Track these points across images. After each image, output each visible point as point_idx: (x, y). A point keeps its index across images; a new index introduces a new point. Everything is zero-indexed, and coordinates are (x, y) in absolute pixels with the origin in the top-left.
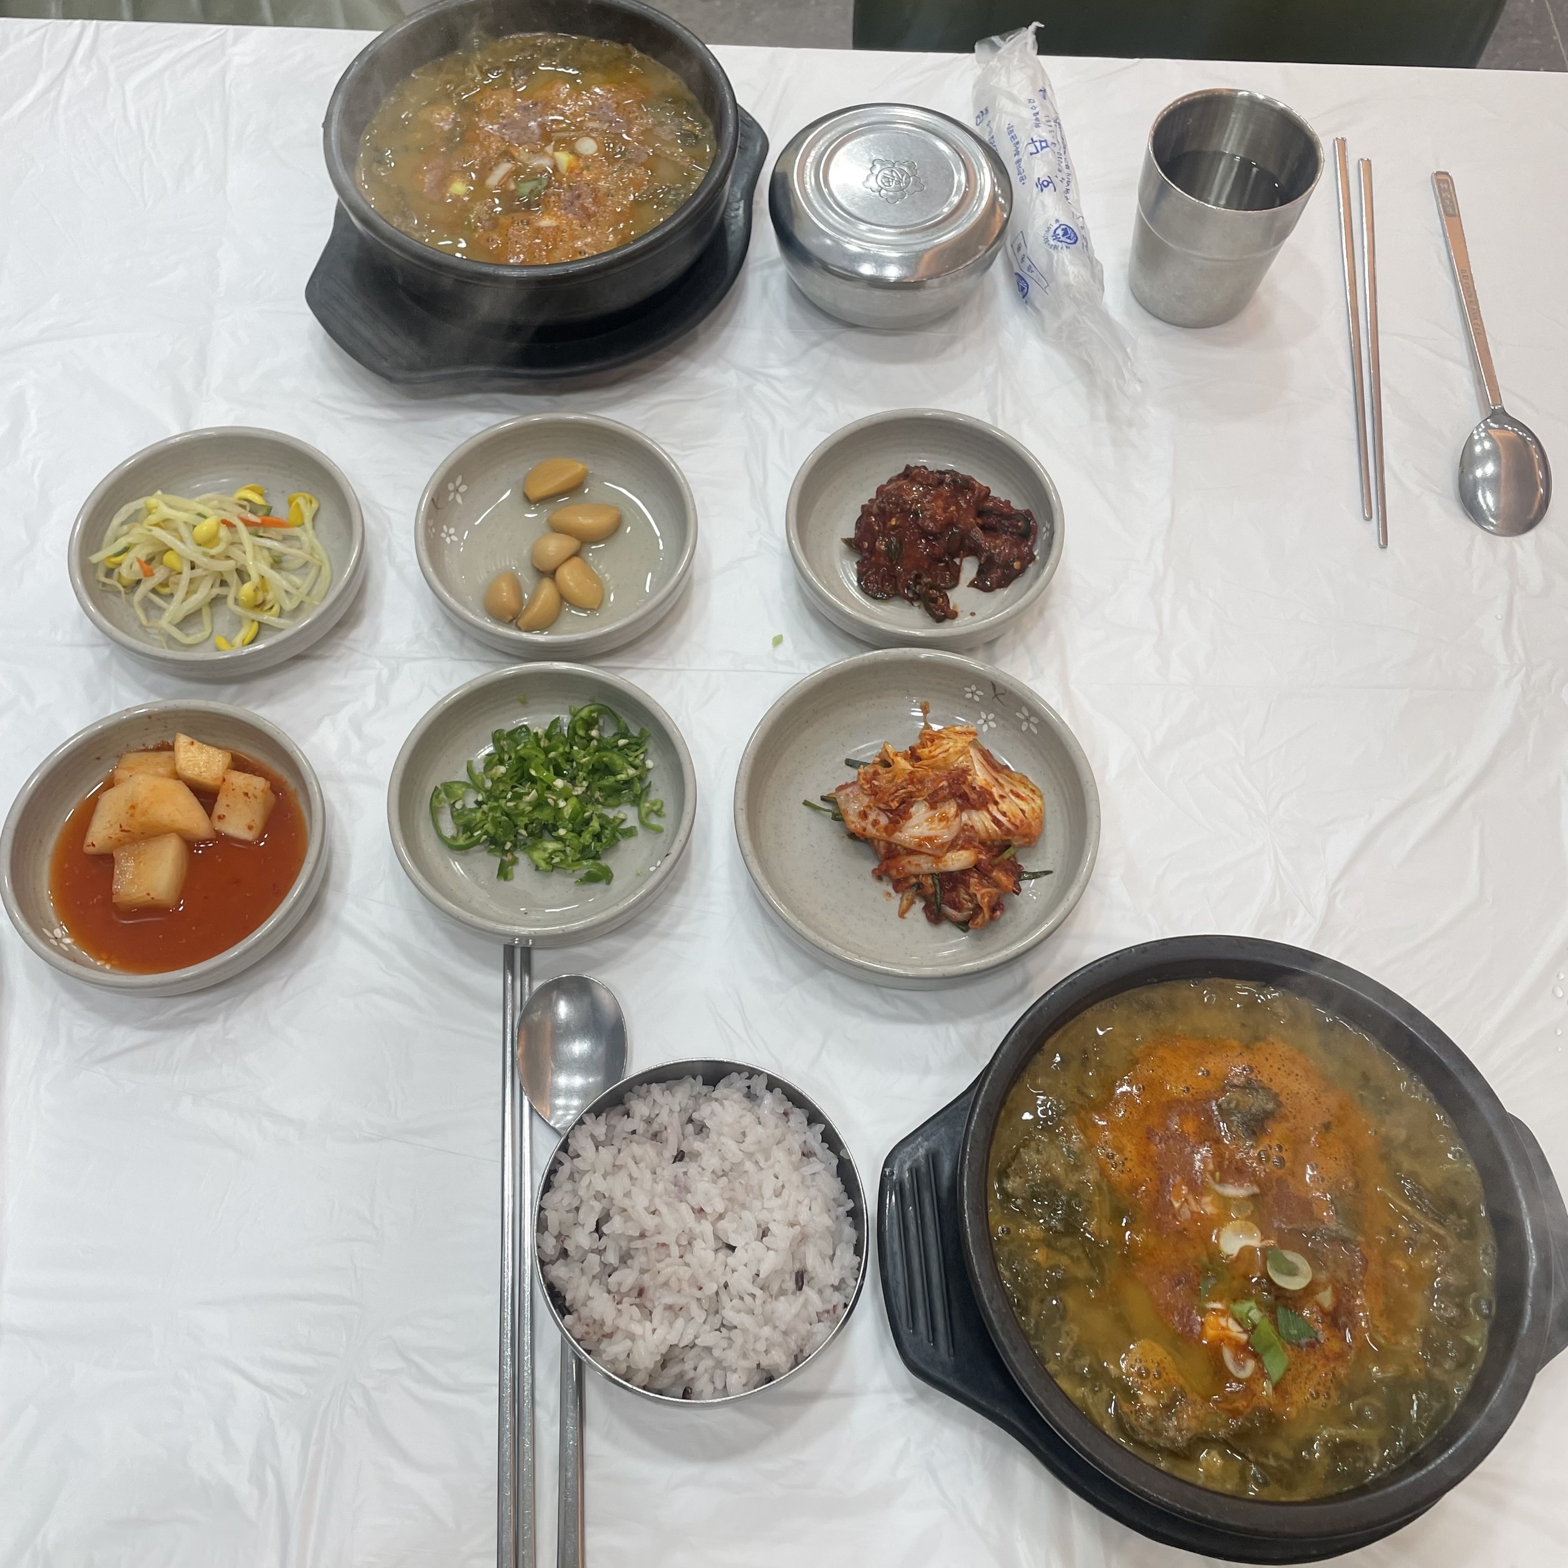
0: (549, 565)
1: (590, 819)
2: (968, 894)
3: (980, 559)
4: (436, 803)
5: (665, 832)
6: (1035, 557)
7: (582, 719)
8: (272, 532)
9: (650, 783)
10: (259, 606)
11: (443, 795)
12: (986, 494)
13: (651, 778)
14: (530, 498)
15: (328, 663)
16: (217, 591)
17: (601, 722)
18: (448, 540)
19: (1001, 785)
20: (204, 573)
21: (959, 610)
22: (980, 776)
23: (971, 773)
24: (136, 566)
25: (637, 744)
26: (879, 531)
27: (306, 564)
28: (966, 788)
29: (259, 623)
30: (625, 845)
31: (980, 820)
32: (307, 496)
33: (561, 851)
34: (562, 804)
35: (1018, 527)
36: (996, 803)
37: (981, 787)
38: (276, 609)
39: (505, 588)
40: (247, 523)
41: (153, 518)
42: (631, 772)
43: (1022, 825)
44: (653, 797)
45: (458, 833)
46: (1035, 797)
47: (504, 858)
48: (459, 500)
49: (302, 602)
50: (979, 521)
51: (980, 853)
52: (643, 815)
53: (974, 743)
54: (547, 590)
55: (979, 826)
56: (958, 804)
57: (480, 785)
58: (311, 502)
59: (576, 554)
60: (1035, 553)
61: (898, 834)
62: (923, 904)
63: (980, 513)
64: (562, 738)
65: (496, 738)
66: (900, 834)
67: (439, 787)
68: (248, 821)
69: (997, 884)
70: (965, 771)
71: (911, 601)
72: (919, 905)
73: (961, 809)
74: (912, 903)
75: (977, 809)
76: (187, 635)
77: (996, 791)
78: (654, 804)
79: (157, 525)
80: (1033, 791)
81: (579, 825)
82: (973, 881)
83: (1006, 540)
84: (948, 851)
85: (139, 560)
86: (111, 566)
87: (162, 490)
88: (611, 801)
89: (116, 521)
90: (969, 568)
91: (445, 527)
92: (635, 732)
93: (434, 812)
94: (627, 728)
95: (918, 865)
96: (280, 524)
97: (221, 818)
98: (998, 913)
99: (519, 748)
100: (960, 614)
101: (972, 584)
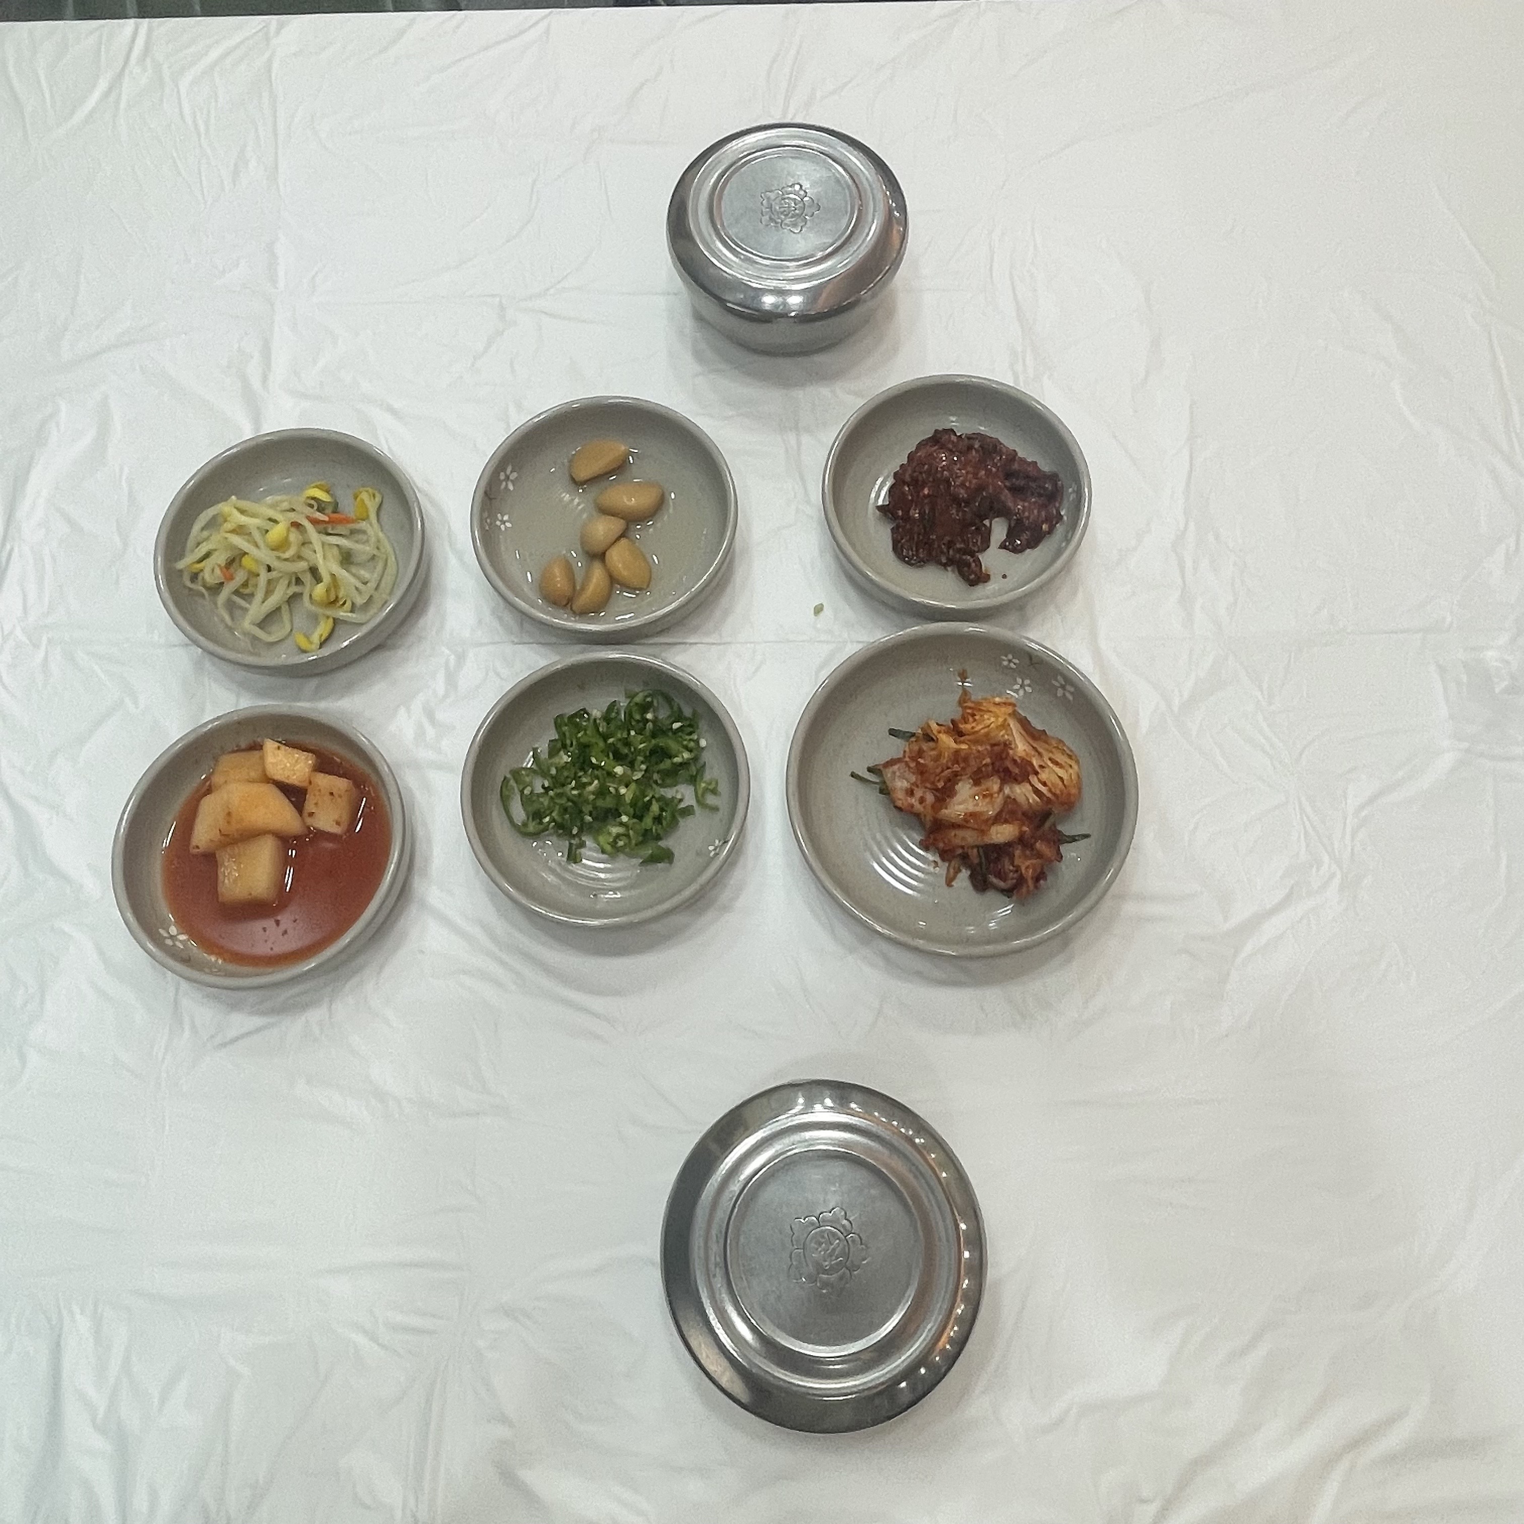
0: (599, 549)
1: (650, 802)
2: (1012, 864)
3: (1010, 520)
4: (506, 792)
5: (721, 811)
6: (1062, 516)
7: (637, 704)
8: (340, 529)
9: (705, 763)
10: (333, 603)
11: (512, 783)
12: (1013, 456)
13: (706, 757)
14: (577, 479)
15: (400, 653)
16: (294, 589)
17: (655, 704)
18: (503, 527)
19: (1040, 754)
20: (280, 575)
21: (991, 573)
22: (1021, 747)
23: (1013, 746)
24: (218, 571)
25: (691, 726)
26: (912, 501)
27: (373, 557)
28: (1008, 764)
29: (334, 619)
30: (686, 825)
31: (1022, 793)
32: (370, 490)
33: (623, 835)
34: (623, 791)
35: (1045, 489)
36: (1036, 773)
37: (1023, 759)
38: (348, 605)
39: (558, 574)
40: (315, 522)
41: (228, 526)
42: (686, 755)
43: (1062, 794)
44: (707, 776)
45: (528, 818)
46: (1073, 763)
47: (573, 841)
48: (511, 487)
49: (371, 596)
50: (1008, 484)
51: (1023, 824)
52: (700, 792)
53: (1014, 714)
54: (598, 574)
55: (1021, 799)
56: (1000, 777)
57: (545, 770)
58: (374, 496)
59: (623, 535)
60: (1062, 513)
61: (944, 811)
62: (969, 873)
63: (1008, 475)
64: (619, 723)
65: (558, 723)
66: (946, 811)
67: (509, 776)
68: (336, 817)
69: (1040, 855)
70: (1007, 745)
71: (945, 566)
72: (965, 874)
73: (1003, 782)
74: (958, 871)
75: (1019, 783)
76: (269, 633)
77: (1035, 762)
78: (710, 784)
79: (233, 531)
80: (1070, 757)
81: (639, 811)
82: (1017, 853)
83: (1035, 503)
84: (993, 824)
85: (219, 566)
86: (194, 571)
87: (235, 494)
88: (668, 781)
89: (197, 527)
90: (999, 530)
91: (499, 515)
92: (687, 712)
93: (505, 800)
94: (680, 709)
95: (963, 838)
96: (347, 521)
97: (311, 814)
98: (1042, 882)
99: (580, 735)
100: (992, 577)
101: (1003, 546)
